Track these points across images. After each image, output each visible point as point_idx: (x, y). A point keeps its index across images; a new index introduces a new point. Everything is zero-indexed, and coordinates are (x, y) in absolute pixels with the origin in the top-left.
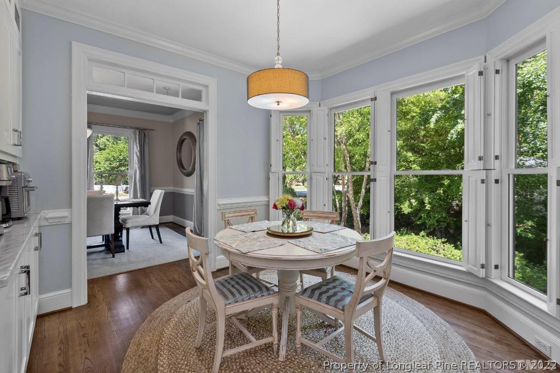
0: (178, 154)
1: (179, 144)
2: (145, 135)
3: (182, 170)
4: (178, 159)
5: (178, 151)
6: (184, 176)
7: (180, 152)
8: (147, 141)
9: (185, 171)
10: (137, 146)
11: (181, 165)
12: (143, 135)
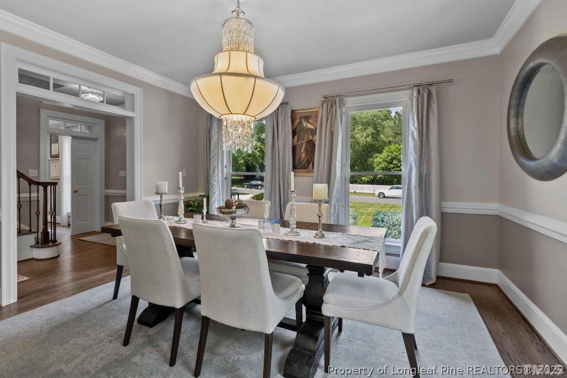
0: (512, 120)
1: (516, 94)
2: (430, 94)
3: (523, 160)
4: (513, 133)
5: (512, 112)
6: (531, 178)
7: (519, 114)
8: (434, 106)
9: (532, 164)
10: (413, 119)
11: (520, 148)
12: (426, 95)
